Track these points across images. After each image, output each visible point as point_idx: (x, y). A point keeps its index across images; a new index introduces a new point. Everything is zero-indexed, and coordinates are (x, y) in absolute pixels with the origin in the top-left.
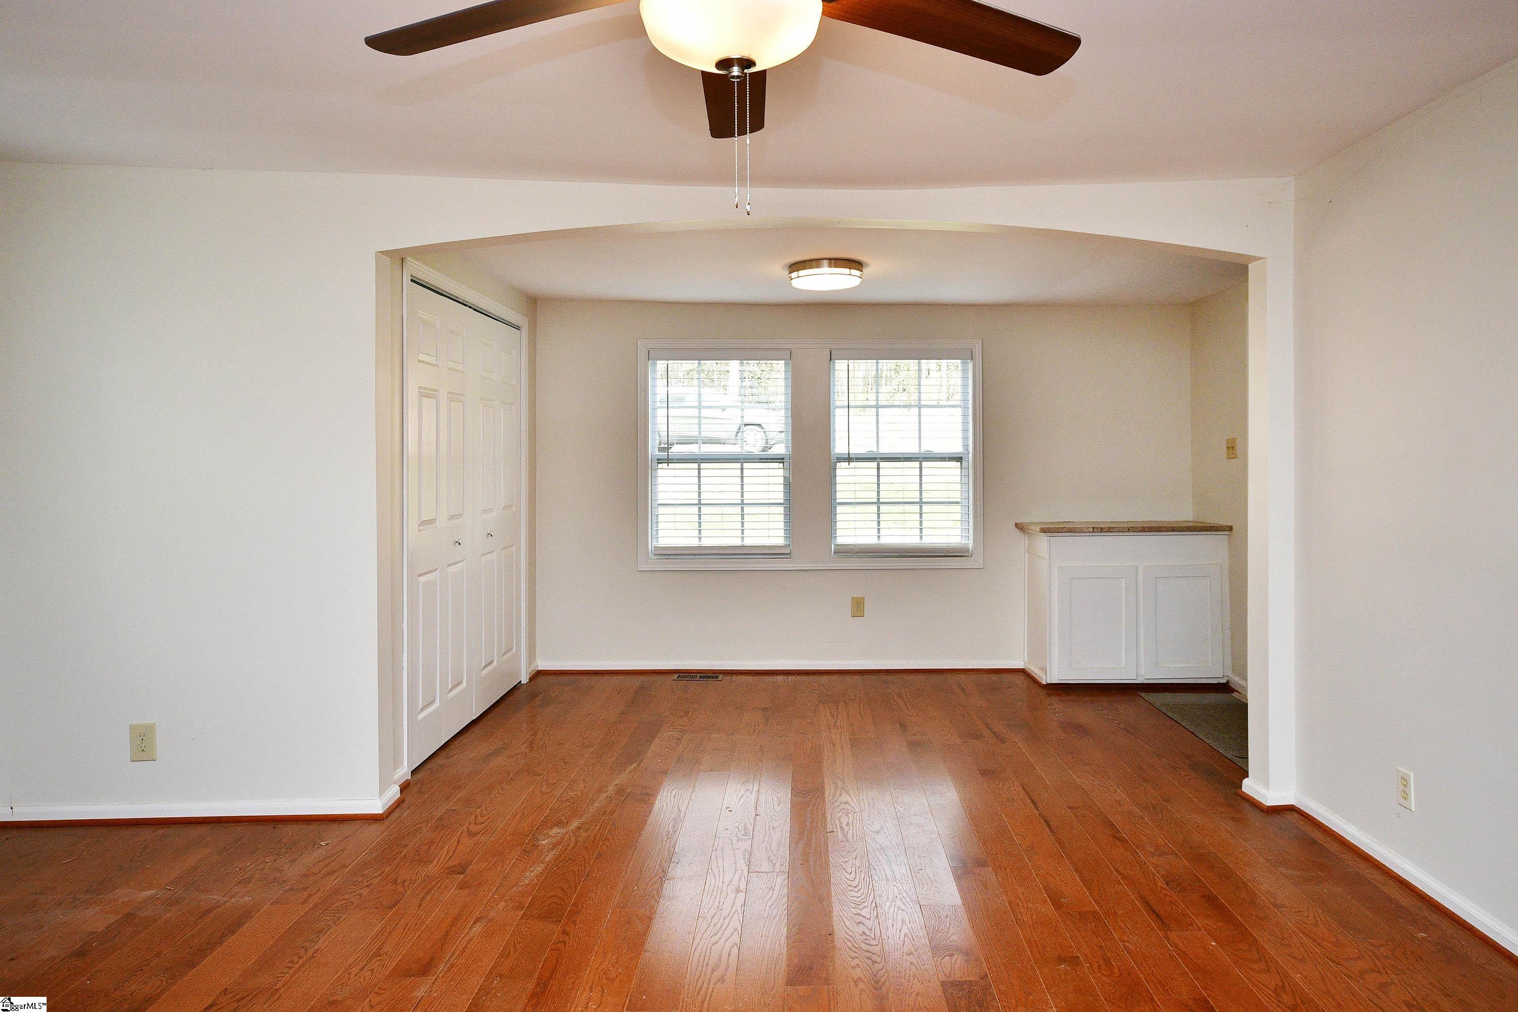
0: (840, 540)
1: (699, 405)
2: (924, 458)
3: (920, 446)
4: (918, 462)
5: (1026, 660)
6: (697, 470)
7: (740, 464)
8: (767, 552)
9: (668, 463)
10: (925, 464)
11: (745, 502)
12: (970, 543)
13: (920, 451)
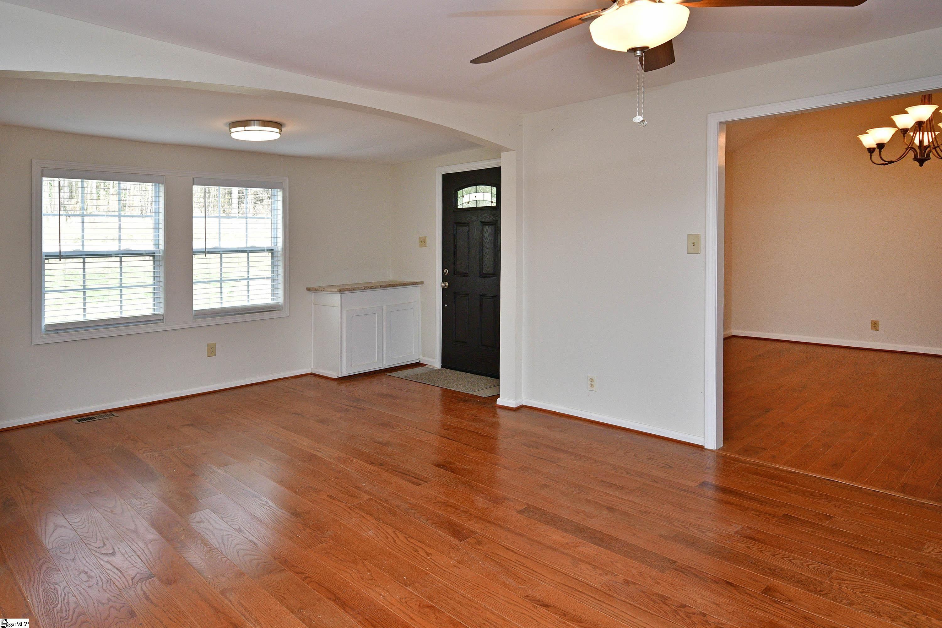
0: (195, 308)
1: (82, 214)
2: (250, 251)
3: (246, 243)
4: (247, 254)
5: (312, 367)
6: (82, 263)
7: (119, 258)
8: (145, 320)
9: (60, 259)
10: (251, 254)
11: (123, 285)
12: (280, 301)
13: (246, 246)
